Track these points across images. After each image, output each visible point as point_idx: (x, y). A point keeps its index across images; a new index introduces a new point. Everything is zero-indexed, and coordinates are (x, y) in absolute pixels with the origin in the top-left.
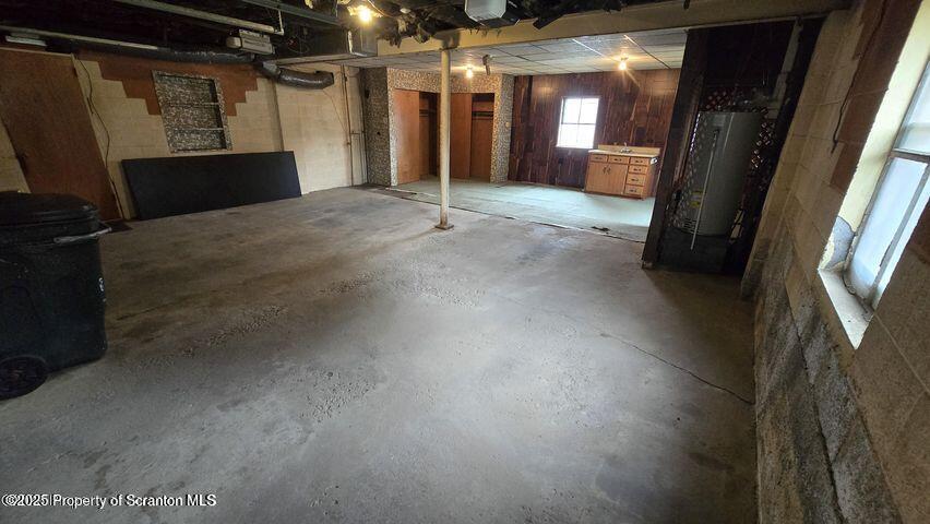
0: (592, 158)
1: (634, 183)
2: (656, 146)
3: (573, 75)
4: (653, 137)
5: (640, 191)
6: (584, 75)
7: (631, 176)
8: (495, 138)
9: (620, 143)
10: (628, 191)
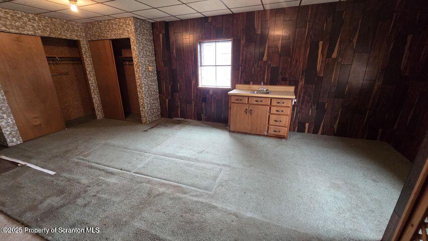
0: (233, 100)
1: (277, 123)
2: (290, 85)
3: (206, 19)
4: (287, 76)
5: (284, 131)
6: (215, 18)
7: (273, 117)
8: (138, 82)
9: (257, 82)
10: (271, 132)
